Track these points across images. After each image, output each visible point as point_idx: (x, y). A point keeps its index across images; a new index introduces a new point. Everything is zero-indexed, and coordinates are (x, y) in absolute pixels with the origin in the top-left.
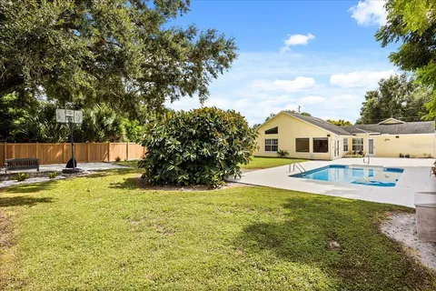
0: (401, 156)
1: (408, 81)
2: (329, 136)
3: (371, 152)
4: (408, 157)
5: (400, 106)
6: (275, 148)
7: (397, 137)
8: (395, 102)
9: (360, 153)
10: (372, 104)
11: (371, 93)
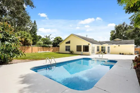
0: (120, 54)
1: (125, 26)
2: (89, 44)
3: (108, 52)
4: (123, 54)
5: (122, 36)
6: (69, 50)
7: (119, 46)
8: (120, 34)
9: (104, 52)
10: (112, 35)
11: (112, 31)
